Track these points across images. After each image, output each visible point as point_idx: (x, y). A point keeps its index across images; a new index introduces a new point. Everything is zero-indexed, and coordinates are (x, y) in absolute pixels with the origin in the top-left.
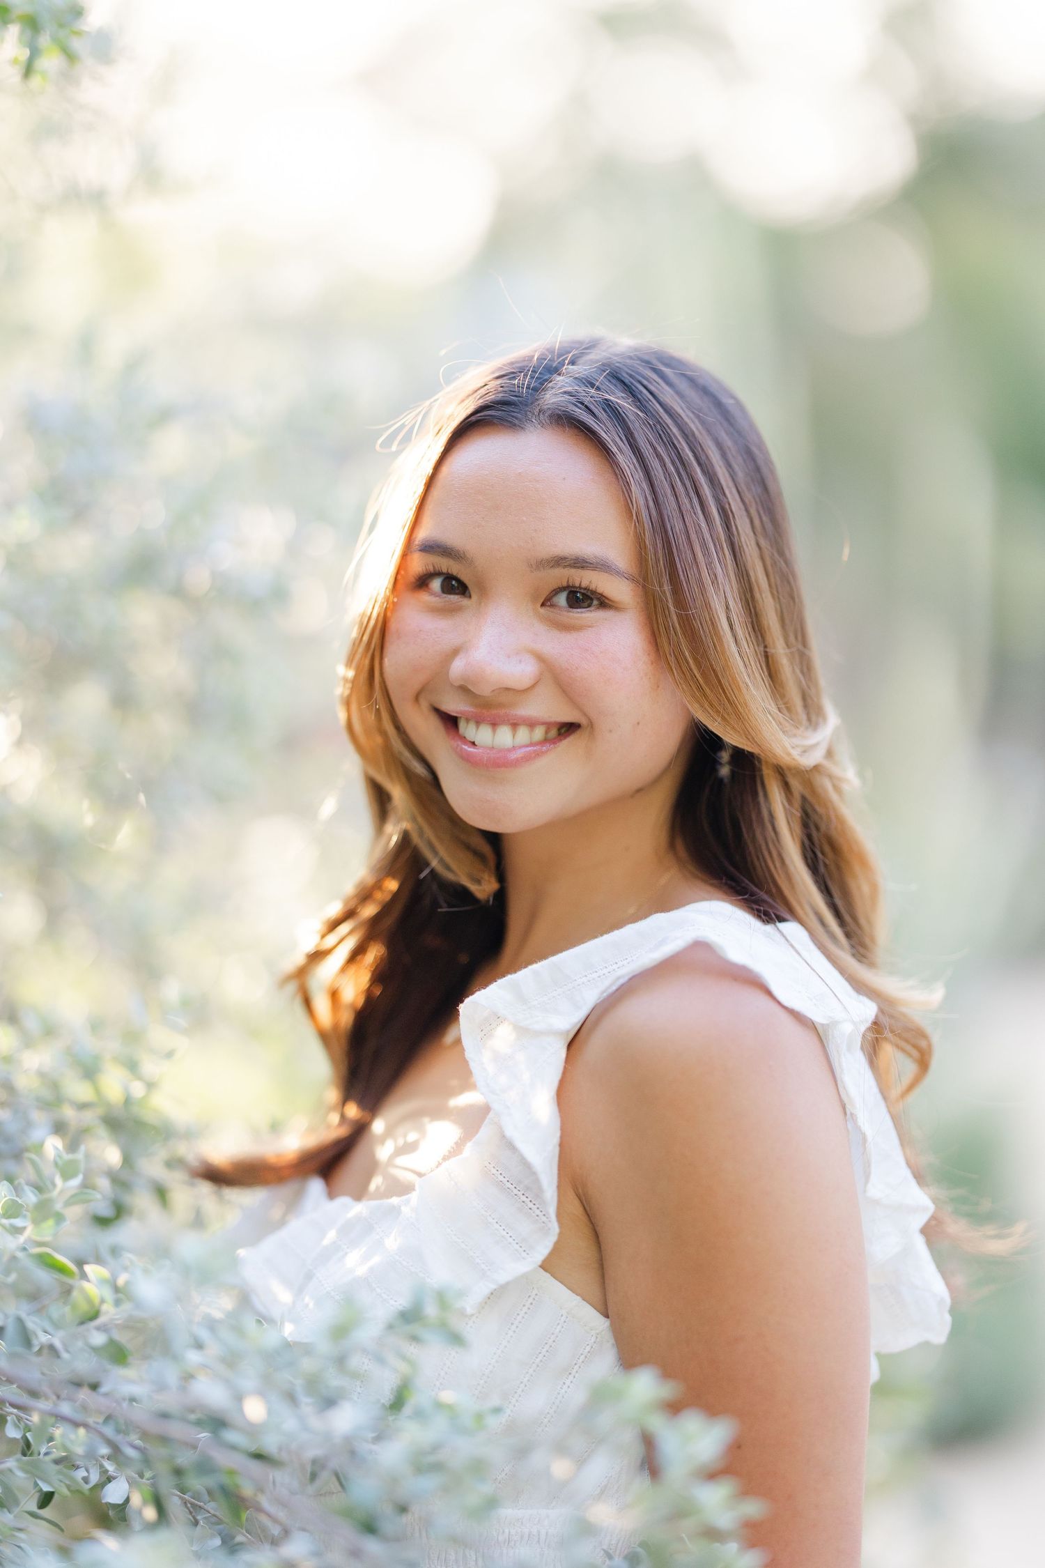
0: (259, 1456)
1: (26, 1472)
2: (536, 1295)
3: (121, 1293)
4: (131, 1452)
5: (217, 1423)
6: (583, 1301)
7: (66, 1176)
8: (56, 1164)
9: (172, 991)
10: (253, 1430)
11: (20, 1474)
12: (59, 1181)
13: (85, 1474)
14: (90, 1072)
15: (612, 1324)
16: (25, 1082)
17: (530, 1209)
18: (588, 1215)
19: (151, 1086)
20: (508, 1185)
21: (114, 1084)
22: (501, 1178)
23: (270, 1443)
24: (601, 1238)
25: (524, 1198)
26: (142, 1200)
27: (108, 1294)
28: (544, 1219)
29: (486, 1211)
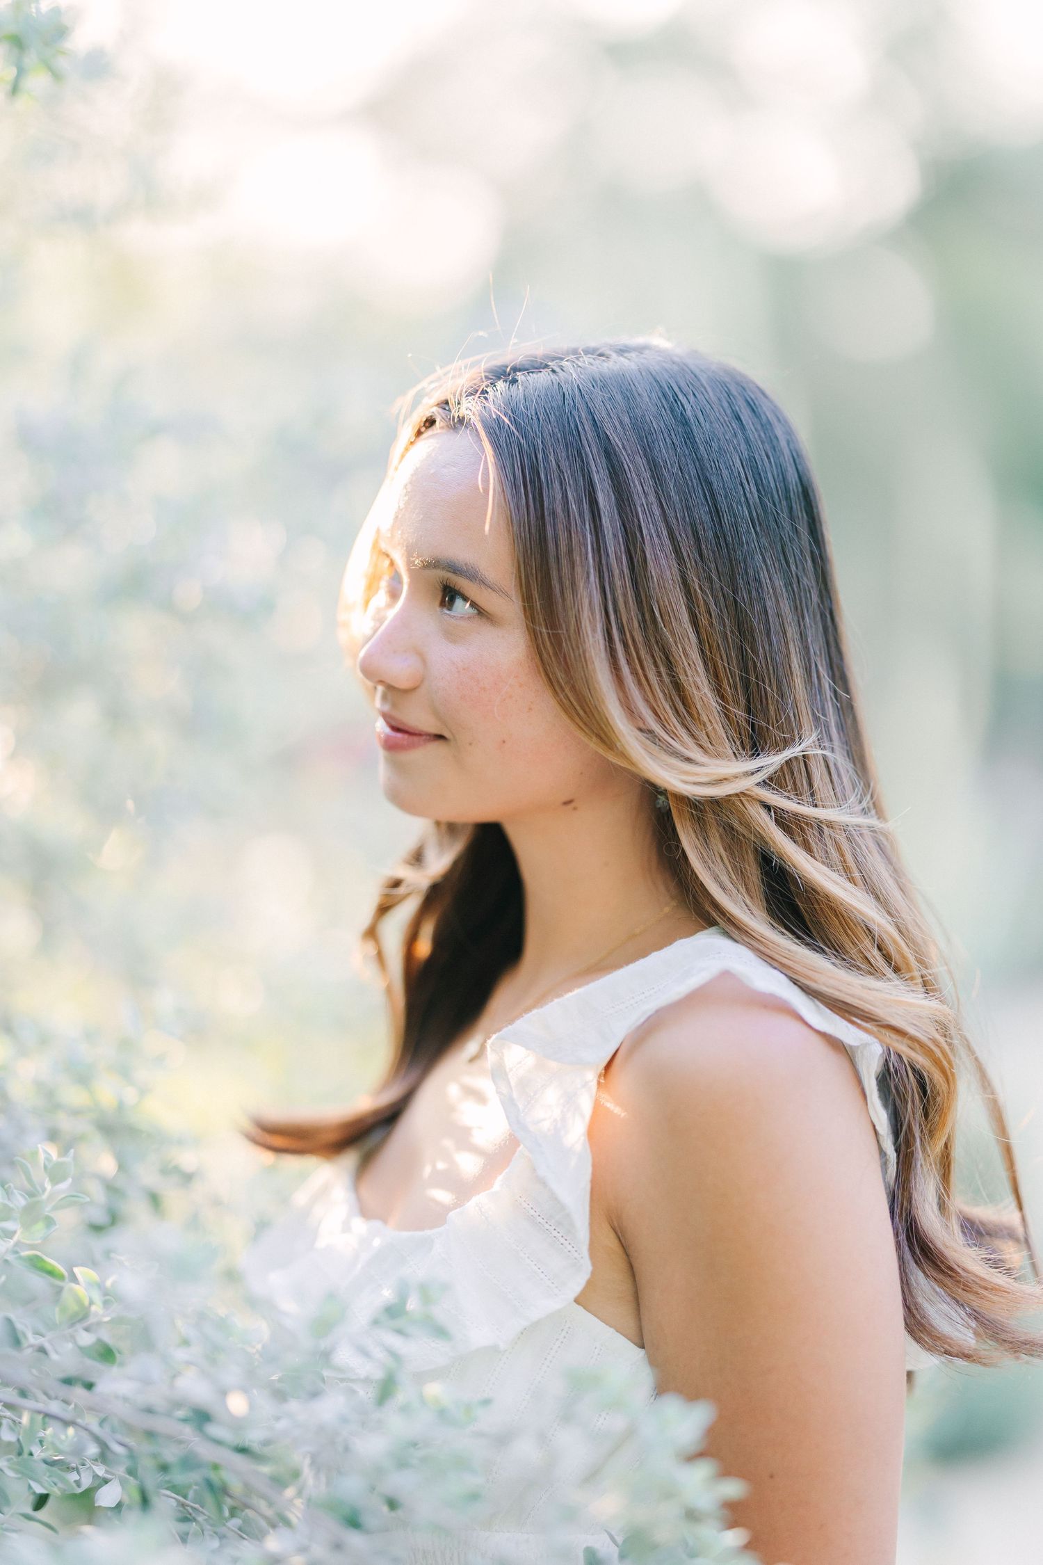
0: (243, 1450)
1: (17, 1471)
2: (569, 1328)
3: (109, 1297)
4: (119, 1449)
5: (202, 1417)
6: (616, 1333)
7: (55, 1180)
8: (45, 1167)
9: (165, 1001)
10: (238, 1425)
11: (11, 1474)
12: (48, 1186)
13: (77, 1478)
14: (83, 1078)
15: (647, 1353)
16: (21, 1090)
17: (562, 1244)
18: (623, 1246)
19: (143, 1092)
20: (539, 1219)
21: (107, 1092)
22: (532, 1212)
23: (253, 1437)
24: (635, 1269)
25: (555, 1233)
26: (137, 1209)
27: (97, 1297)
28: (576, 1255)
29: (518, 1246)
